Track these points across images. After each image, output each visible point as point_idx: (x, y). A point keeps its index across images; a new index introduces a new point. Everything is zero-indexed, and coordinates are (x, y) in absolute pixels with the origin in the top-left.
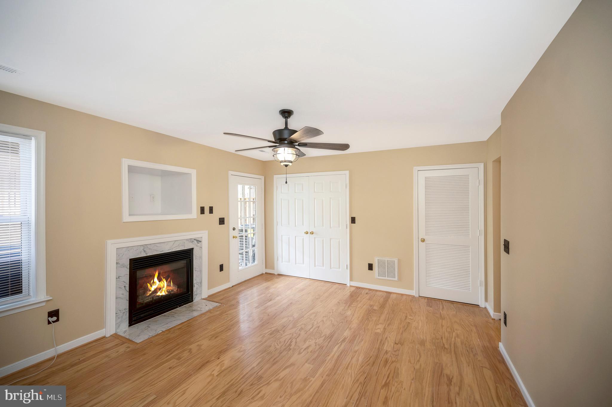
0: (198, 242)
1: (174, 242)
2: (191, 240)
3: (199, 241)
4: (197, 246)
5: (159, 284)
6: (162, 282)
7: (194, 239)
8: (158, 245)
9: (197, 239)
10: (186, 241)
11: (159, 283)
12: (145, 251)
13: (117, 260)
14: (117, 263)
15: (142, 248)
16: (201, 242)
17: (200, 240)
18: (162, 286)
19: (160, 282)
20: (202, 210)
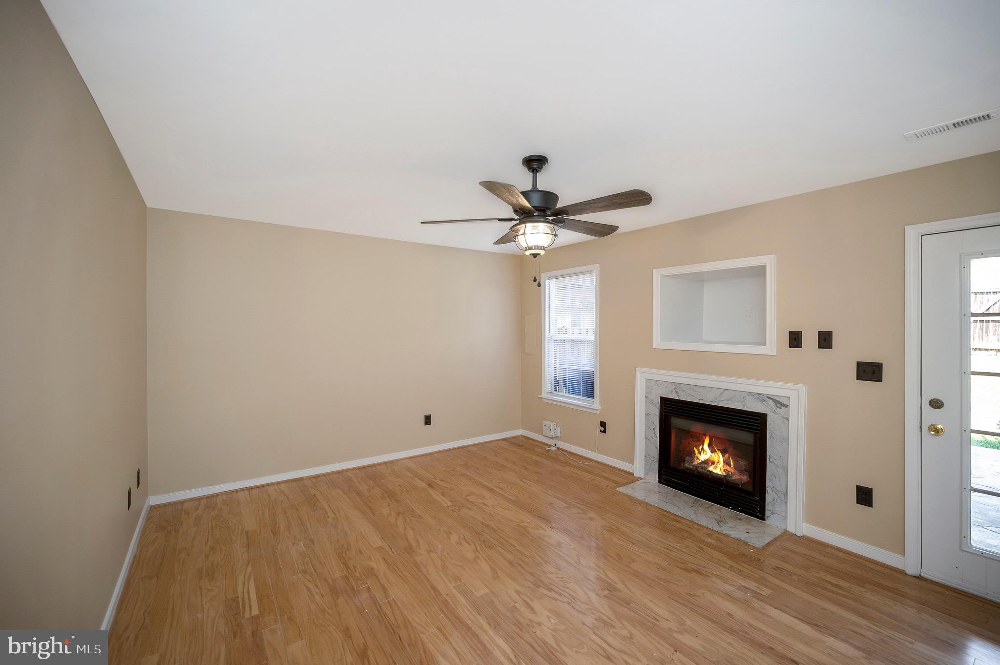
0: (778, 405)
1: (721, 391)
2: (762, 398)
3: (780, 404)
4: (775, 412)
5: (711, 456)
6: (716, 454)
7: (768, 397)
8: (695, 388)
9: (777, 399)
10: (748, 395)
11: (711, 454)
12: (676, 392)
13: (646, 393)
14: (646, 397)
15: (673, 387)
16: (786, 406)
17: (786, 403)
18: (716, 460)
19: (713, 454)
20: (795, 339)
